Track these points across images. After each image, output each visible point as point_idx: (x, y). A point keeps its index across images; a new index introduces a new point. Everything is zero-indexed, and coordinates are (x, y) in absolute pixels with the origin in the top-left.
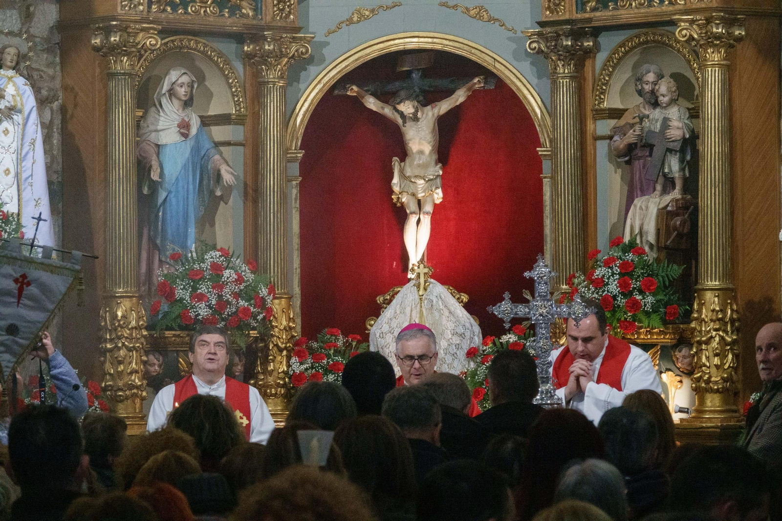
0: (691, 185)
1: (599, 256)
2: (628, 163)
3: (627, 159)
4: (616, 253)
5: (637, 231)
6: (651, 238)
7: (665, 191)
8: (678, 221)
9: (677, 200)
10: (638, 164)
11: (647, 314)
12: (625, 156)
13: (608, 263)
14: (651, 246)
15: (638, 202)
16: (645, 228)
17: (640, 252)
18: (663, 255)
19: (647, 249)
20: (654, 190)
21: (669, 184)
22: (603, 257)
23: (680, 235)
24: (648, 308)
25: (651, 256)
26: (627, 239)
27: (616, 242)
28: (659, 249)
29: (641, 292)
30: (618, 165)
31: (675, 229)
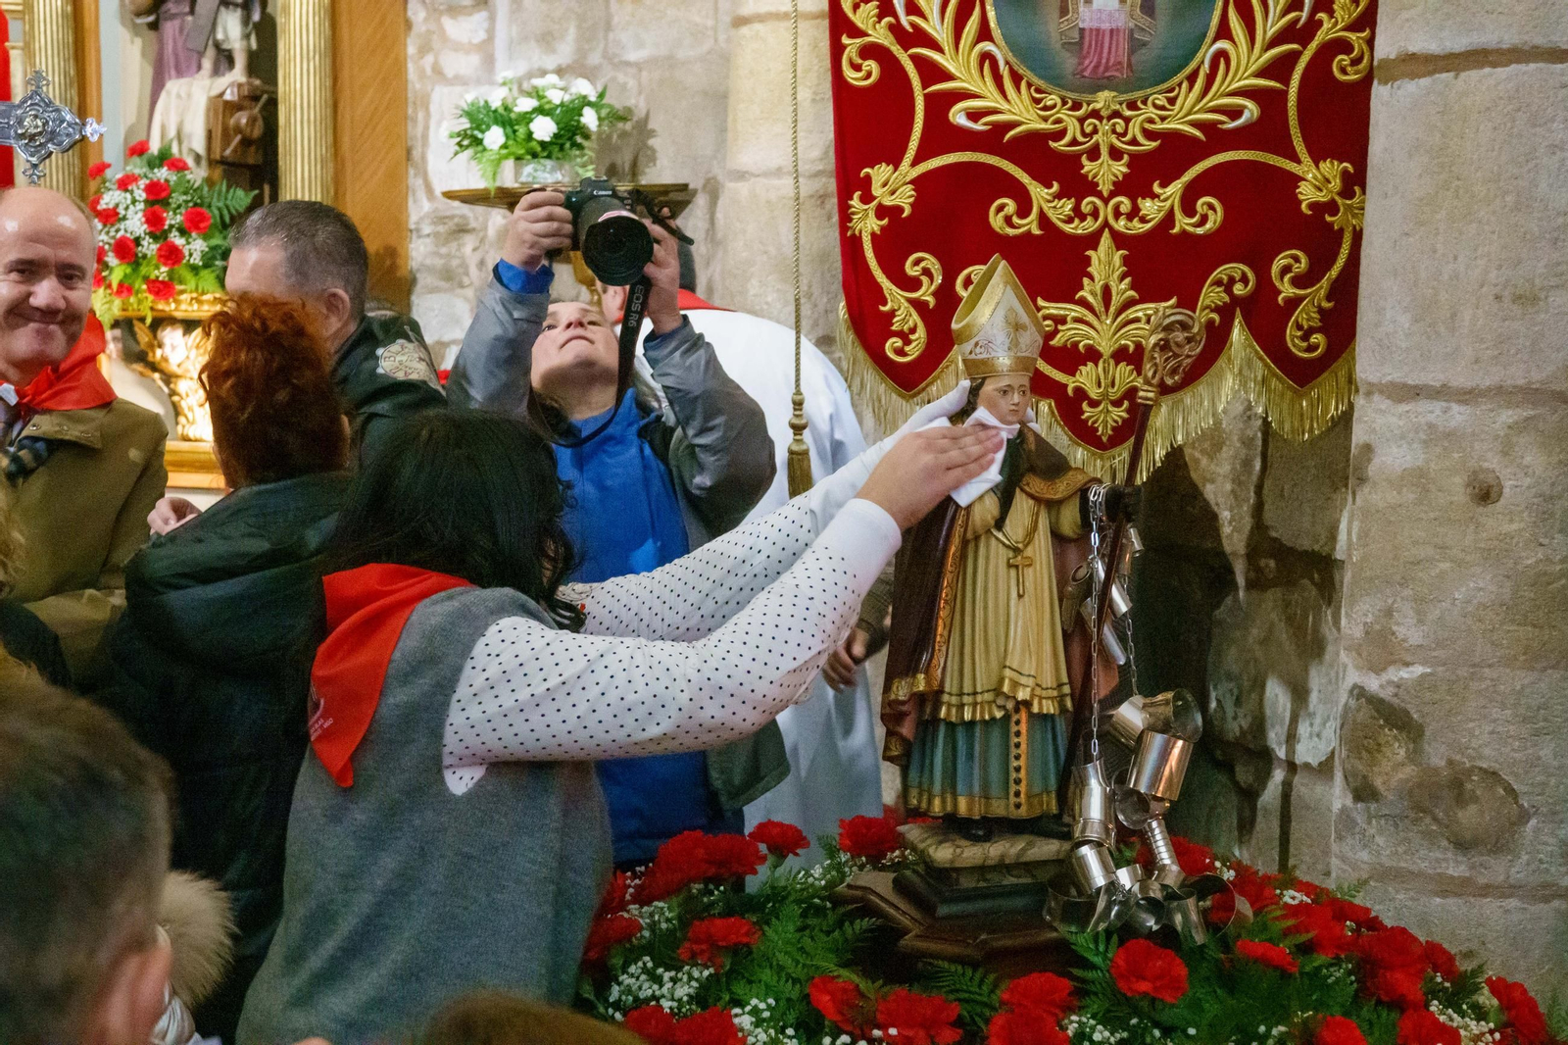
0: (263, 61)
1: (108, 173)
2: (154, 26)
3: (151, 18)
4: (137, 167)
5: (172, 133)
6: (199, 144)
7: (216, 72)
8: (243, 118)
9: (240, 86)
10: (170, 28)
11: (195, 269)
12: (148, 12)
13: (124, 184)
14: (198, 158)
15: (173, 86)
16: (187, 128)
17: (178, 166)
18: (218, 172)
19: (190, 162)
20: (199, 67)
21: (225, 58)
22: (114, 174)
23: (246, 142)
24: (196, 260)
25: (197, 175)
26: (155, 147)
27: (139, 150)
28: (212, 163)
29: (183, 232)
30: (136, 30)
31: (238, 130)
